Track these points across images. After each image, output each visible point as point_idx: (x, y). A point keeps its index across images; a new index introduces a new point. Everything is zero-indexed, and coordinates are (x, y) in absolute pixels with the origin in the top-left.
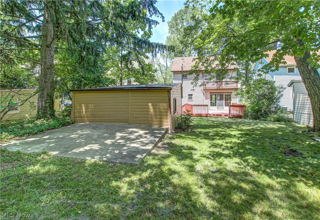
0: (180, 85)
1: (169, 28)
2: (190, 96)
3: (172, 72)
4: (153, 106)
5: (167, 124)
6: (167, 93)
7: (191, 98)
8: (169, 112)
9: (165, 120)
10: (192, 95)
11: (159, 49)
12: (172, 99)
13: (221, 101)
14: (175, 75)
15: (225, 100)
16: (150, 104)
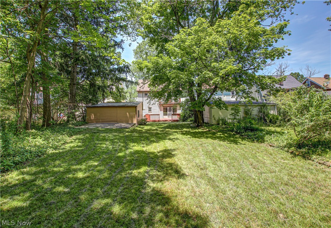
0: (141, 103)
1: (134, 54)
2: (150, 109)
3: (137, 91)
4: (129, 114)
5: (135, 121)
6: (135, 108)
7: (151, 110)
8: (136, 116)
9: (134, 120)
10: (151, 108)
11: (130, 83)
12: (137, 111)
13: (170, 112)
14: (139, 94)
15: (173, 111)
16: (127, 113)
